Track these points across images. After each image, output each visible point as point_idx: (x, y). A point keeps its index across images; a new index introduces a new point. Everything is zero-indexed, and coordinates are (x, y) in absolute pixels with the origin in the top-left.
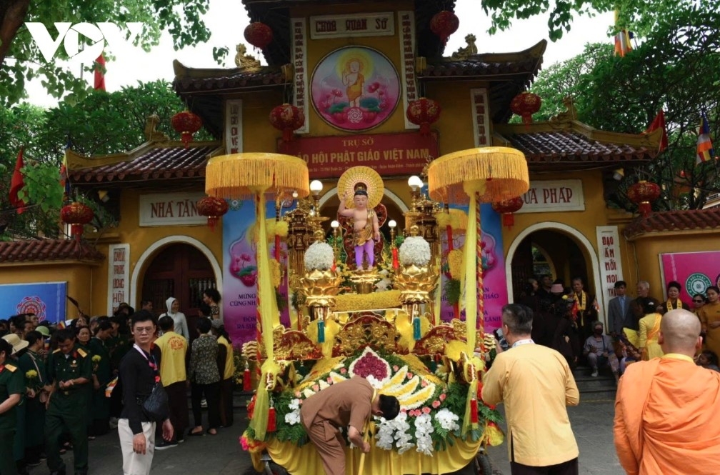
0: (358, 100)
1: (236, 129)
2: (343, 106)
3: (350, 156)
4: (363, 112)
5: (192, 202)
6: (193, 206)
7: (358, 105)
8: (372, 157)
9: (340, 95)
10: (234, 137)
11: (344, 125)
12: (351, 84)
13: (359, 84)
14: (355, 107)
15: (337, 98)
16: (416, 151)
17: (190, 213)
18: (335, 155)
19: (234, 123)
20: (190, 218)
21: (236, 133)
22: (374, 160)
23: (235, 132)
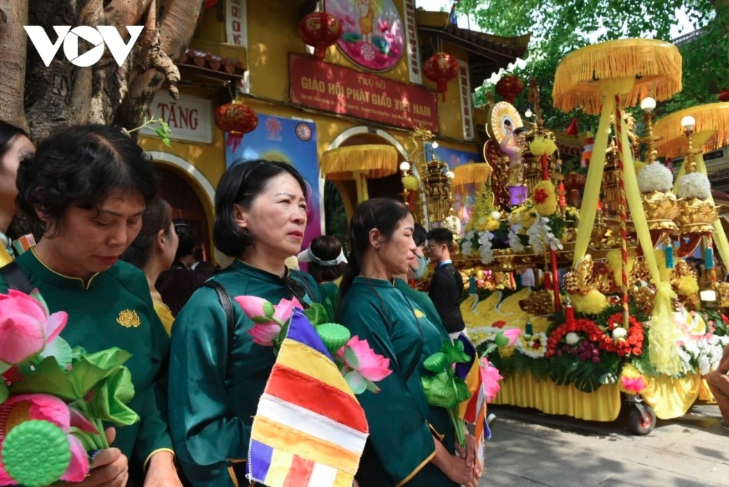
0: (370, 35)
1: (239, 24)
2: (356, 37)
3: (365, 95)
4: (376, 51)
5: (180, 108)
6: (182, 114)
7: (370, 41)
8: (384, 103)
9: (352, 23)
10: (236, 33)
11: (358, 60)
12: (364, 15)
13: (370, 17)
14: (367, 43)
15: (350, 26)
16: (421, 107)
17: (178, 124)
18: (351, 90)
19: (235, 15)
20: (178, 130)
21: (239, 30)
22: (387, 107)
23: (237, 28)
